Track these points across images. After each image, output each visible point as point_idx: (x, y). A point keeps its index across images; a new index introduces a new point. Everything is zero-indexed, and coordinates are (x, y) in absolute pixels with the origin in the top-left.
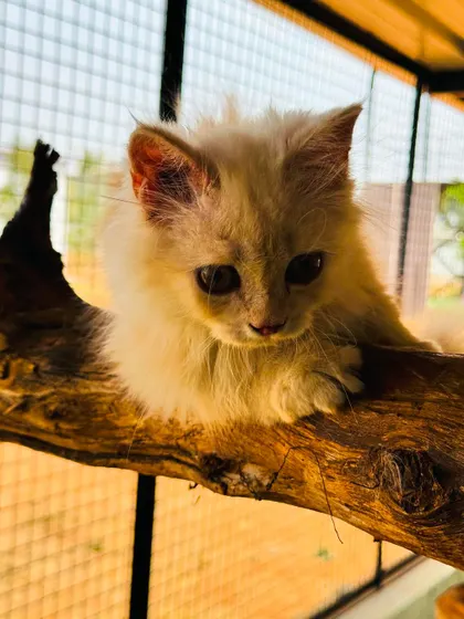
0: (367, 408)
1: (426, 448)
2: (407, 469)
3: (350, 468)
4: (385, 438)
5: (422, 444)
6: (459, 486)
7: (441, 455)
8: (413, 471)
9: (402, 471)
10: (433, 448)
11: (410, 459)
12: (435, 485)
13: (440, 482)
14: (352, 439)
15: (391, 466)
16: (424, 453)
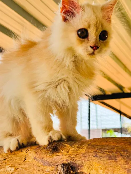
0: (55, 155)
1: (69, 162)
2: (65, 168)
3: (51, 172)
4: (59, 162)
5: (68, 161)
6: (77, 171)
7: (72, 163)
8: (66, 168)
9: (64, 169)
10: (70, 162)
11: (65, 166)
12: (72, 171)
13: (73, 170)
14: (52, 164)
15: (61, 169)
16: (68, 163)
